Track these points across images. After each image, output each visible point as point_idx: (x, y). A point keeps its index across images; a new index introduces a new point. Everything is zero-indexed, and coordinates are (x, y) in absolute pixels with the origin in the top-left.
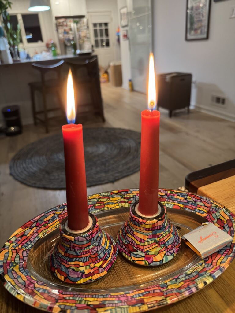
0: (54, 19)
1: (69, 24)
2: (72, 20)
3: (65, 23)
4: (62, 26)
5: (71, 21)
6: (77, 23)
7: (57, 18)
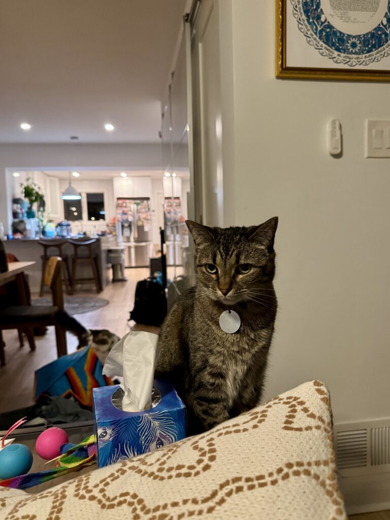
0: (115, 200)
1: (128, 205)
2: (132, 201)
3: (124, 205)
4: (122, 206)
5: (131, 203)
7: (118, 199)
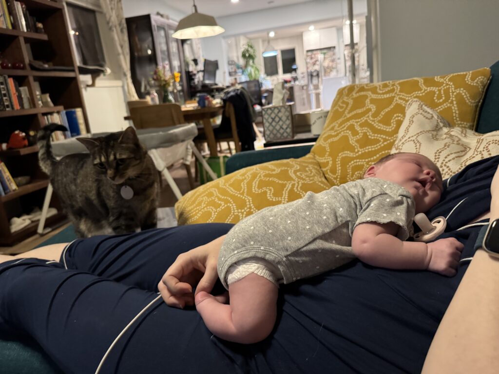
0: (305, 52)
1: (316, 56)
2: (320, 52)
5: (318, 54)
6: (325, 54)
7: (308, 51)
